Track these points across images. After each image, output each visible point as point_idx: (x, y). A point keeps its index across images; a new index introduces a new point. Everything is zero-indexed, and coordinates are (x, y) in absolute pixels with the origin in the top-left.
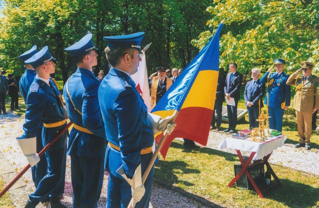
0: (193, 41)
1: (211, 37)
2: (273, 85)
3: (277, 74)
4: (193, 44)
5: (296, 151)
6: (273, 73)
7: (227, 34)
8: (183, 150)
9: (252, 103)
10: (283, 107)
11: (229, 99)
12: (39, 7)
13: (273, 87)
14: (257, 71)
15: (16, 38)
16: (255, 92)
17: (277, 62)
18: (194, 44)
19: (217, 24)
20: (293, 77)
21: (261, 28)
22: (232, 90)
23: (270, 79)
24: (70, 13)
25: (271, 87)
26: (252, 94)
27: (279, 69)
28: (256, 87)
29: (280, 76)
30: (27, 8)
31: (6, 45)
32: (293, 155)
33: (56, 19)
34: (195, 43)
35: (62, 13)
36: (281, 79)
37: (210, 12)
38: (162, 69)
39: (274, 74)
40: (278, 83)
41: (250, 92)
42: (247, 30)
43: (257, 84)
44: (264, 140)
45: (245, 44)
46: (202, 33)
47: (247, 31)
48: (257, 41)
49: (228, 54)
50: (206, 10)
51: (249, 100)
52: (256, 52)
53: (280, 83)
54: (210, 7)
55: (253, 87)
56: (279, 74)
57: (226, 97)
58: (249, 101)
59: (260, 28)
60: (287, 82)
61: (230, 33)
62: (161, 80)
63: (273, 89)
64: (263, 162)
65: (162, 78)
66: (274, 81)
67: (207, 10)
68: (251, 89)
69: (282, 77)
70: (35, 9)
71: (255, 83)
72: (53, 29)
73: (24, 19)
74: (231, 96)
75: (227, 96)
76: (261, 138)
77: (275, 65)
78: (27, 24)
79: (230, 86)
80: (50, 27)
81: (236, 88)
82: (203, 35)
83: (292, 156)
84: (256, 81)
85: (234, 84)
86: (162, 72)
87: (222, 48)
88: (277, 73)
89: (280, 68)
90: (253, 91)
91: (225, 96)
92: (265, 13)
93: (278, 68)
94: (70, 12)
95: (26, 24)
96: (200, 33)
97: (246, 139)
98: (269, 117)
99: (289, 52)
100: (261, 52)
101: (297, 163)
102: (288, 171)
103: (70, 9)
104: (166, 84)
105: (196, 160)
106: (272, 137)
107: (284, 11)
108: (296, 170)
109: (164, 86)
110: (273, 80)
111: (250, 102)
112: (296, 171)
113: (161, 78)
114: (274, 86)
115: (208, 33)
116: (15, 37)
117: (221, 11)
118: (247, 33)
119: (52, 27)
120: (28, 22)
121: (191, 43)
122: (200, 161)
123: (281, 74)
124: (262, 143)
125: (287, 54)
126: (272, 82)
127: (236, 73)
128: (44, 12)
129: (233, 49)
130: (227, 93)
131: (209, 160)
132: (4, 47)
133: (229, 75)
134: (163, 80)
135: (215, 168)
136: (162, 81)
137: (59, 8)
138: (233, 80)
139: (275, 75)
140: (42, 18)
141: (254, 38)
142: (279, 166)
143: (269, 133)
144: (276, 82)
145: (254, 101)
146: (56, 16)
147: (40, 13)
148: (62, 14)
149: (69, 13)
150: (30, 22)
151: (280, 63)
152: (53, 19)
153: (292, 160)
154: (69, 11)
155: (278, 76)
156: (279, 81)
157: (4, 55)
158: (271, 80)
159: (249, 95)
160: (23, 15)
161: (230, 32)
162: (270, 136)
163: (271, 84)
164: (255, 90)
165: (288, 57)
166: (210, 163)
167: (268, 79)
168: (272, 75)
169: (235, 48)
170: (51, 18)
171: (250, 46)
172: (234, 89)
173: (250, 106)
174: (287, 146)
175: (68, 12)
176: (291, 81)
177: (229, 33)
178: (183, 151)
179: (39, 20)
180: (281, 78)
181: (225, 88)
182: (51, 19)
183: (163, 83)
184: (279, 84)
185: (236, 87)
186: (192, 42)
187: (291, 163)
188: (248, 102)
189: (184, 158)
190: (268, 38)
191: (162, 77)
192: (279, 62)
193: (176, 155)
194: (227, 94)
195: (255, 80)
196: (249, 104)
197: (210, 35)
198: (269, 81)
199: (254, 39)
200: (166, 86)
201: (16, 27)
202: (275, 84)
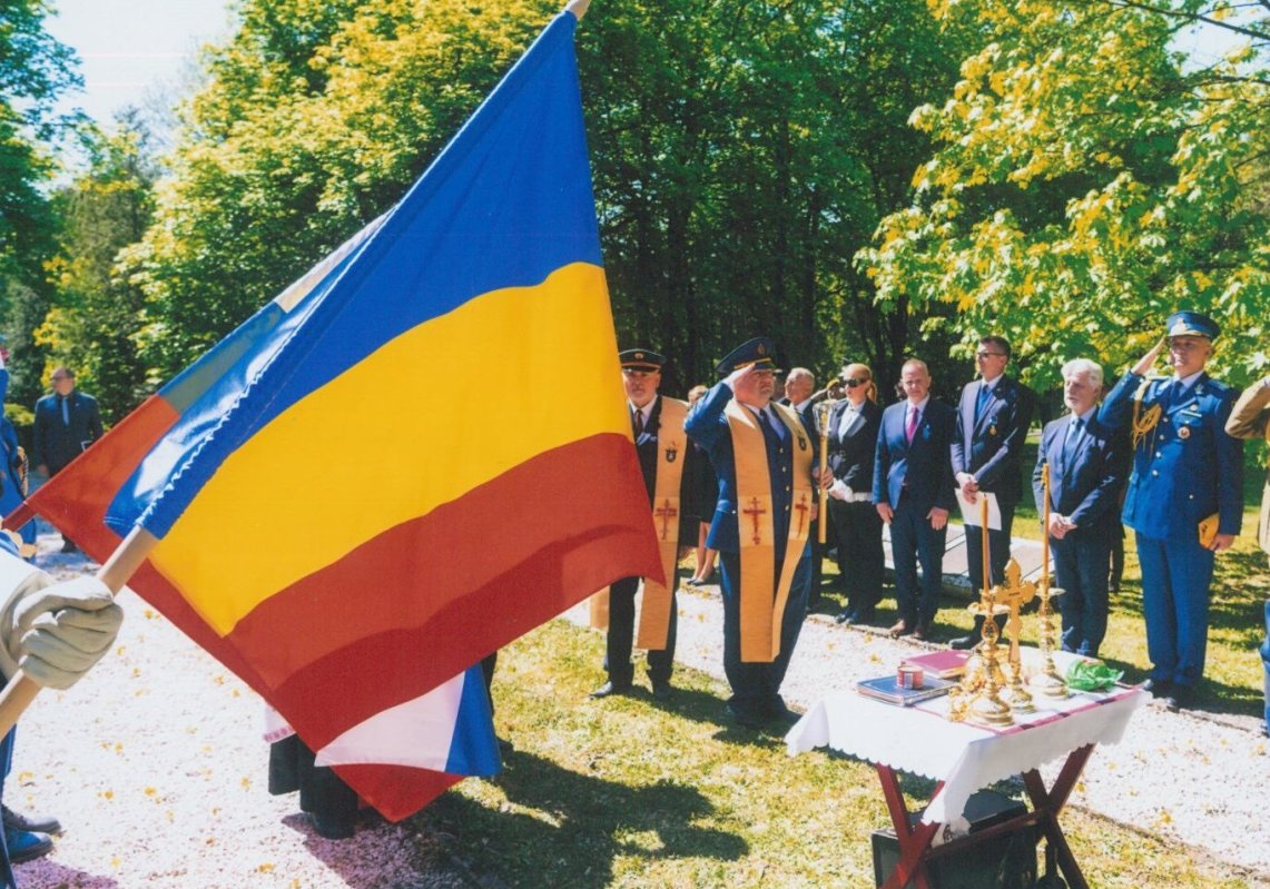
0: (861, 254)
1: (925, 233)
2: (1158, 436)
3: (1179, 385)
4: (860, 268)
5: (1263, 754)
6: (1161, 382)
7: (992, 220)
8: (720, 729)
9: (1068, 521)
10: (1205, 541)
11: (974, 500)
12: (293, 137)
13: (1159, 445)
14: (1085, 376)
15: (207, 258)
16: (1083, 468)
17: (1179, 327)
18: (865, 269)
19: (958, 181)
20: (1255, 398)
21: (1130, 188)
22: (987, 461)
23: (1145, 406)
24: (399, 156)
25: (1148, 445)
26: (1066, 478)
27: (1185, 361)
28: (1084, 448)
29: (1191, 393)
30: (251, 141)
31: (173, 286)
32: (1239, 777)
33: (350, 180)
34: (870, 263)
35: (372, 155)
36: (1194, 408)
37: (928, 128)
38: (635, 360)
39: (1163, 387)
40: (1182, 425)
41: (1060, 470)
42: (1074, 200)
43: (1089, 436)
44: (1009, 714)
45: (1053, 256)
46: (889, 220)
47: (1070, 202)
48: (1104, 241)
49: (982, 302)
50: (909, 122)
51: (1056, 505)
52: (1107, 291)
53: (1188, 426)
54: (927, 108)
55: (1073, 446)
56: (1187, 383)
57: (959, 492)
58: (1054, 510)
59: (1125, 184)
60: (1231, 423)
61: (1006, 216)
62: (635, 409)
63: (1158, 454)
64: (1032, 823)
65: (641, 400)
66: (1163, 414)
67: (914, 119)
68: (1063, 457)
69: (1201, 400)
70: (276, 145)
71: (1083, 429)
72: (339, 221)
73: (240, 185)
74: (983, 485)
75: (962, 485)
76: (991, 706)
77: (1167, 340)
78: (246, 200)
79: (975, 438)
80: (329, 213)
81: (1003, 451)
82: (891, 225)
83: (1235, 782)
84: (1086, 417)
85: (993, 431)
86: (639, 373)
87: (967, 281)
88: (1176, 377)
89: (1190, 354)
90: (1072, 466)
91: (958, 485)
92: (1157, 125)
93: (1181, 354)
94: (399, 151)
95: (243, 203)
96: (879, 219)
97: (924, 706)
98: (1053, 592)
99: (1245, 285)
100: (1125, 291)
101: (1247, 821)
102: (1184, 869)
103: (403, 138)
104: (659, 426)
105: (756, 784)
106: (1070, 697)
107: (1241, 114)
108: (1224, 865)
109: (648, 436)
110: (1156, 411)
111: (1061, 518)
112: (1228, 871)
113: (638, 400)
114: (1162, 437)
115: (914, 218)
116: (203, 252)
117: (973, 123)
118: (1074, 209)
119: (336, 213)
120: (252, 195)
121: (854, 264)
122: (774, 790)
123: (1195, 385)
124: (993, 734)
125: (1238, 294)
126: (1154, 422)
127: (999, 384)
128: (310, 154)
129: (1009, 282)
130: (964, 471)
131: (815, 789)
132: (167, 294)
133: (970, 391)
134: (647, 410)
135: (825, 834)
136: (640, 412)
137: (360, 136)
138: (990, 416)
139: (1170, 387)
140: (305, 179)
141: (1091, 228)
142: (1147, 836)
143: (1054, 676)
144: (1170, 421)
145: (1076, 513)
146: (351, 169)
147: (296, 158)
148: (372, 162)
149: (394, 153)
150: (260, 195)
151: (1192, 332)
152: (340, 179)
153: (1230, 802)
154: (396, 147)
155: (1182, 392)
156: (1187, 413)
157: (162, 321)
158: (1150, 412)
159: (1054, 486)
160: (235, 170)
161: (1007, 210)
162: (1058, 690)
163: (1149, 427)
164: (1081, 461)
165: (1243, 308)
166: (815, 806)
167: (1136, 408)
168: (1156, 390)
169: (1017, 277)
170: (332, 176)
171: (1079, 263)
172: (994, 454)
173: (1060, 536)
174: (1226, 725)
175: (391, 150)
176: (1251, 418)
177: (999, 216)
178: (717, 737)
179: (294, 185)
180: (1196, 403)
181: (954, 449)
182: (333, 180)
183: (645, 421)
184: (1185, 429)
185: (1001, 445)
186: (860, 261)
187: (1220, 818)
188: (1054, 517)
189: (706, 769)
190: (1163, 232)
191: (639, 396)
192: (1189, 326)
193: (679, 753)
194: (963, 478)
195: (1080, 415)
196: (1055, 525)
197: (923, 227)
198: (1141, 415)
199: (1094, 233)
200: (655, 433)
201: (214, 216)
202: (1167, 428)
